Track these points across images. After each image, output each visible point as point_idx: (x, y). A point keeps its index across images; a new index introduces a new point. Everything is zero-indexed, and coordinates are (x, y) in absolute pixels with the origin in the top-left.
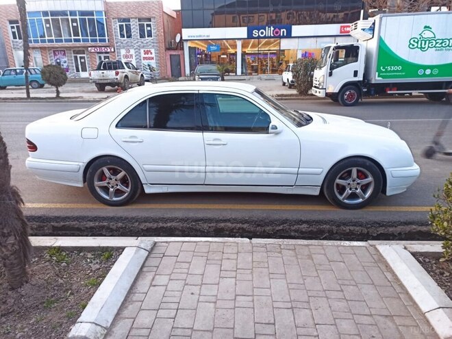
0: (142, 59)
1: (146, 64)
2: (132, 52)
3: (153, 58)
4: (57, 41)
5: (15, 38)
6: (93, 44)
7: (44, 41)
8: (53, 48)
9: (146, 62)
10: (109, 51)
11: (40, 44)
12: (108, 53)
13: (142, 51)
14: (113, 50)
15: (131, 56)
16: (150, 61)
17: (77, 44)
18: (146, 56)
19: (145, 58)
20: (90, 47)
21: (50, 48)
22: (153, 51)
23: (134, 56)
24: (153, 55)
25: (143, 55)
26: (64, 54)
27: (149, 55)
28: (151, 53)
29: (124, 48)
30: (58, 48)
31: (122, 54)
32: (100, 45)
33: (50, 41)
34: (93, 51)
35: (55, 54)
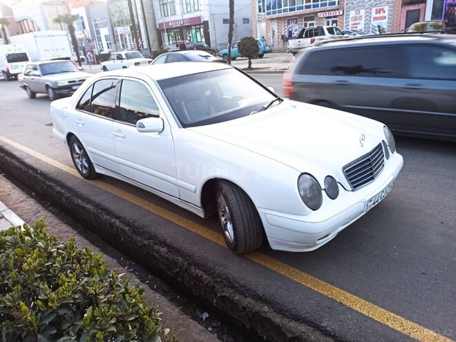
0: (372, 19)
1: (376, 25)
2: (363, 12)
3: (385, 17)
4: (291, 10)
5: (260, 11)
6: (323, 8)
7: (280, 12)
8: (288, 17)
9: (375, 23)
10: (337, 14)
11: (277, 15)
12: (335, 17)
13: (374, 10)
14: (341, 13)
15: (361, 17)
16: (381, 21)
17: (308, 11)
18: (378, 15)
19: (375, 18)
20: (319, 12)
21: (284, 18)
22: (386, 8)
23: (363, 18)
24: (386, 14)
25: (374, 15)
26: (296, 23)
27: (382, 14)
28: (384, 12)
29: (353, 9)
30: (291, 17)
31: (351, 16)
32: (329, 9)
33: (285, 11)
34: (322, 16)
35: (289, 24)
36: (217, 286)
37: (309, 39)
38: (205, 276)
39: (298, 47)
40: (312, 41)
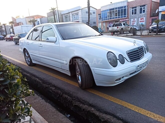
0: (139, 22)
1: (141, 24)
2: (136, 19)
3: (144, 21)
4: (110, 19)
5: (99, 19)
6: (122, 18)
7: (106, 19)
8: (109, 21)
9: (140, 23)
10: (127, 20)
11: (105, 21)
12: (126, 21)
13: (140, 19)
14: (128, 20)
15: (135, 21)
16: (143, 22)
17: (116, 19)
18: (141, 20)
19: (140, 21)
20: (120, 19)
21: (108, 22)
22: (144, 18)
23: (136, 21)
24: (144, 20)
25: (140, 20)
26: (112, 23)
27: (143, 20)
28: (144, 19)
29: (132, 18)
30: (110, 21)
31: (131, 21)
32: (124, 18)
33: (108, 19)
34: (121, 21)
35: (109, 23)
36: (73, 101)
37: (117, 27)
38: (69, 97)
39: (112, 30)
40: (118, 28)
